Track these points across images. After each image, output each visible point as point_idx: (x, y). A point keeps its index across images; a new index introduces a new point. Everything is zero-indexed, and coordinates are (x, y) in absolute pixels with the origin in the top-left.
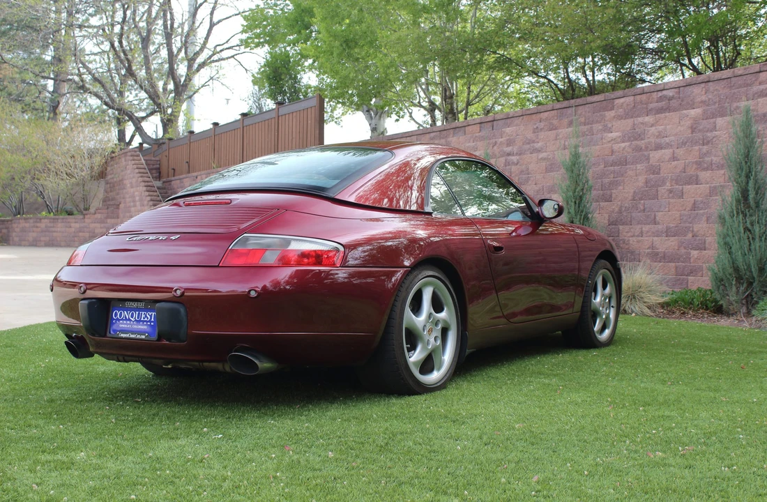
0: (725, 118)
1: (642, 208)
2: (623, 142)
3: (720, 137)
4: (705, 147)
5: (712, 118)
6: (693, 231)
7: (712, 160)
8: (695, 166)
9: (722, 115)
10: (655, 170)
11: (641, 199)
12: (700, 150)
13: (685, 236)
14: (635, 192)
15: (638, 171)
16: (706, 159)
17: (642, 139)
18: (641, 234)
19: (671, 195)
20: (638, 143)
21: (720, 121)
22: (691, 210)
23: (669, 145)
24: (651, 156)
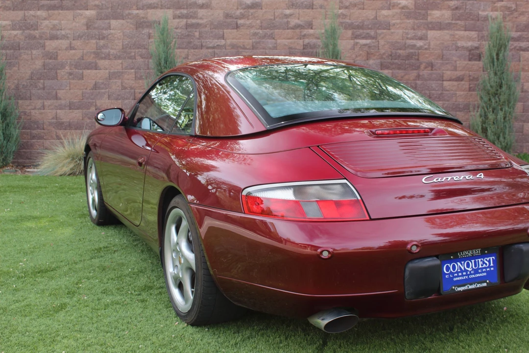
0: (119, 21)
1: (41, 86)
2: (13, 30)
3: (115, 34)
4: (102, 41)
5: (106, 19)
6: (96, 105)
7: (109, 52)
8: (93, 55)
9: (116, 18)
10: (53, 56)
11: (39, 79)
12: (97, 43)
13: (88, 109)
14: (32, 73)
15: (33, 56)
16: (104, 51)
17: (34, 30)
18: (43, 107)
19: (70, 77)
20: (32, 32)
21: (114, 23)
22: (92, 89)
23: (65, 37)
24: (47, 44)
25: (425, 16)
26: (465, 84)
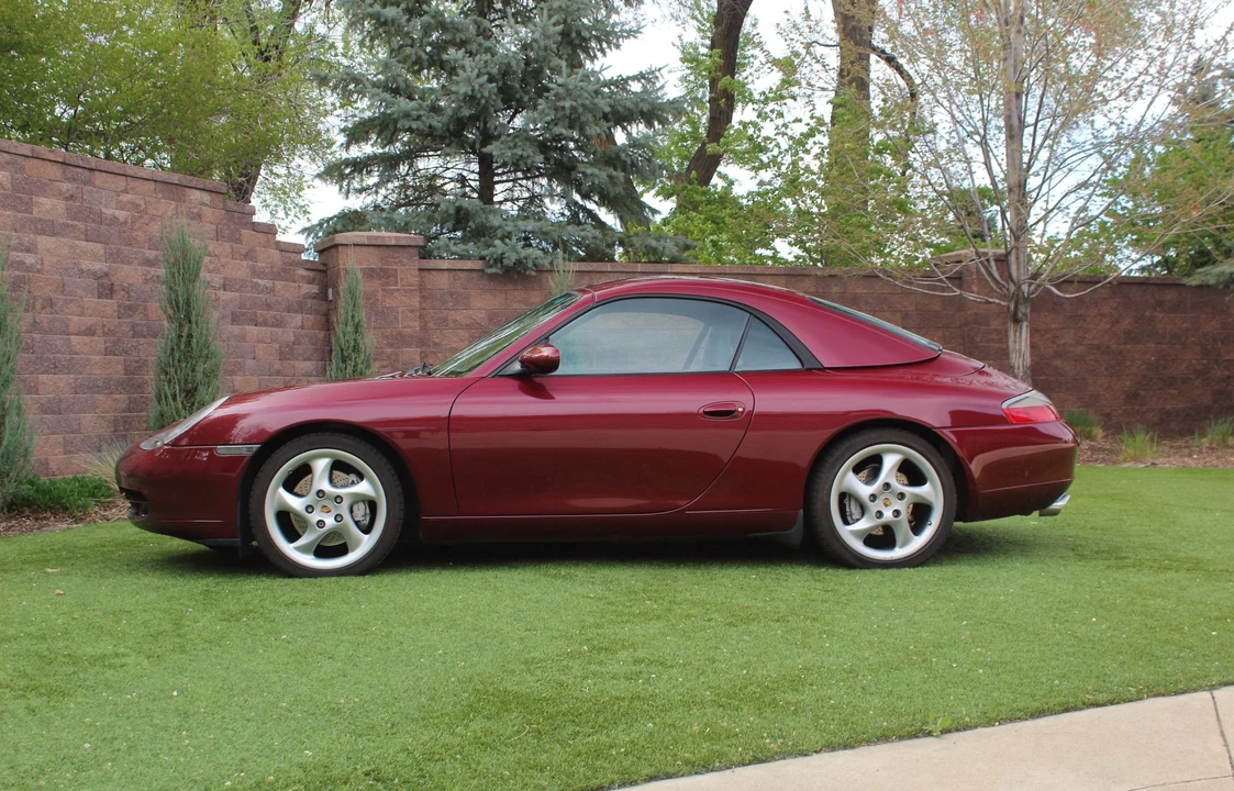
25: (28, 207)
26: (99, 342)
